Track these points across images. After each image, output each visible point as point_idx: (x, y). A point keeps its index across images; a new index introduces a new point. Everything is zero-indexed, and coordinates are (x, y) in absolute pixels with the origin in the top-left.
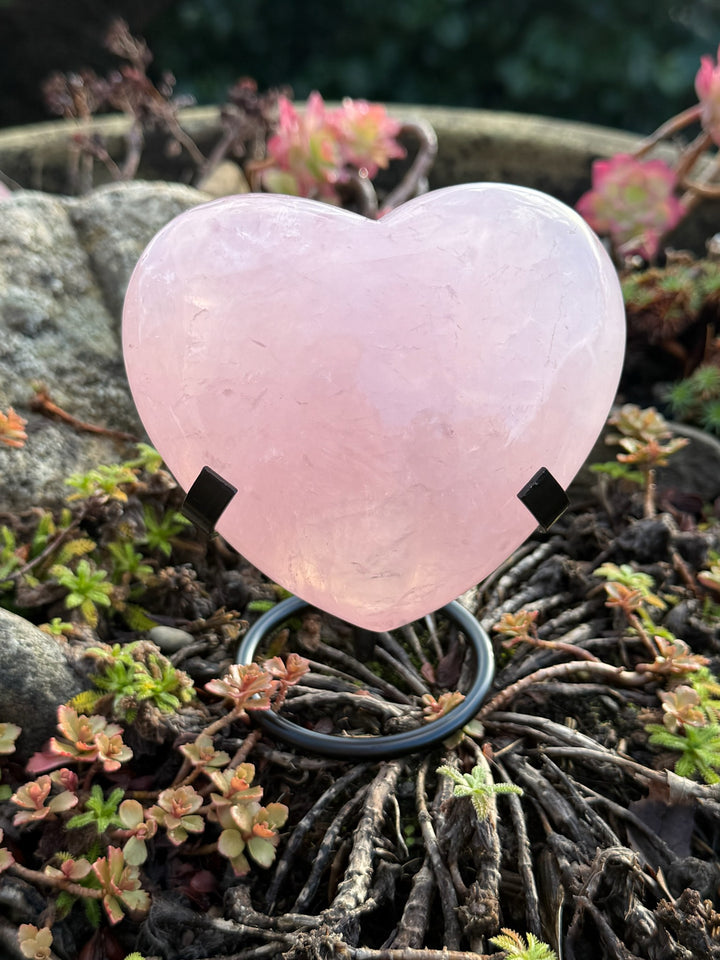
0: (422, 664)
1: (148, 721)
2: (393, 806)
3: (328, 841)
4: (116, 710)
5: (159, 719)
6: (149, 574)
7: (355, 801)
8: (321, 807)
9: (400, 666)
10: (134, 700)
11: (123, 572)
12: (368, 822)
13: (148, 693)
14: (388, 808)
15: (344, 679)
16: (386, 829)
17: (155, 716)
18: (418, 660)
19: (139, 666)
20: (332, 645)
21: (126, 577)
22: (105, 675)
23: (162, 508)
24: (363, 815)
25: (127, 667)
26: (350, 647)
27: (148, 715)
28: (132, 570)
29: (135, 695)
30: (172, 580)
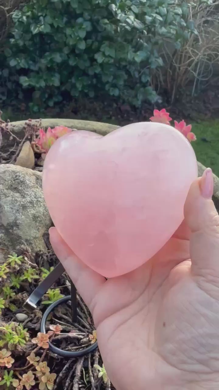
0: (87, 318)
1: (18, 349)
2: (83, 371)
3: (67, 384)
4: (9, 348)
5: (21, 349)
6: (14, 295)
7: (73, 370)
8: (65, 370)
9: (82, 320)
10: (14, 344)
11: (7, 295)
12: (77, 378)
13: (17, 341)
14: (82, 372)
15: (68, 326)
16: (82, 378)
17: (19, 348)
18: (86, 316)
19: (14, 333)
20: (64, 314)
21: (8, 296)
22: (5, 335)
23: (16, 274)
24: (75, 376)
25: (11, 333)
26: (70, 315)
27: (17, 348)
28: (10, 294)
29: (14, 343)
30: (20, 299)
